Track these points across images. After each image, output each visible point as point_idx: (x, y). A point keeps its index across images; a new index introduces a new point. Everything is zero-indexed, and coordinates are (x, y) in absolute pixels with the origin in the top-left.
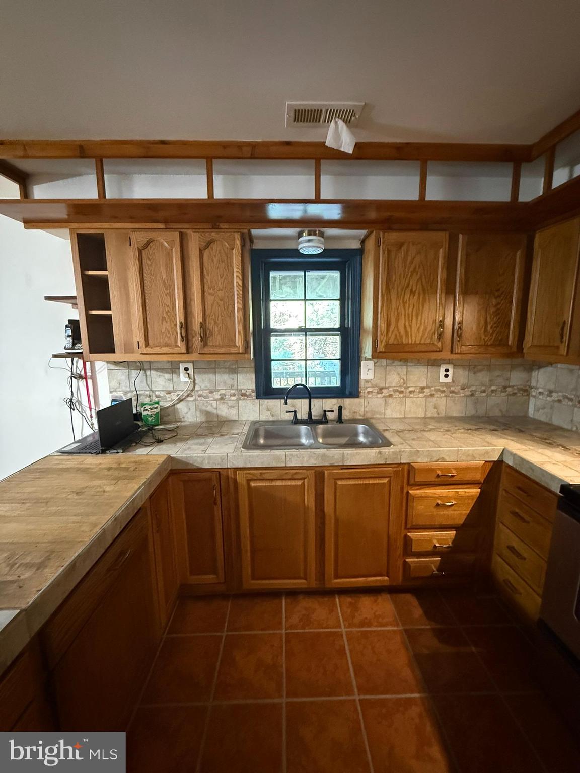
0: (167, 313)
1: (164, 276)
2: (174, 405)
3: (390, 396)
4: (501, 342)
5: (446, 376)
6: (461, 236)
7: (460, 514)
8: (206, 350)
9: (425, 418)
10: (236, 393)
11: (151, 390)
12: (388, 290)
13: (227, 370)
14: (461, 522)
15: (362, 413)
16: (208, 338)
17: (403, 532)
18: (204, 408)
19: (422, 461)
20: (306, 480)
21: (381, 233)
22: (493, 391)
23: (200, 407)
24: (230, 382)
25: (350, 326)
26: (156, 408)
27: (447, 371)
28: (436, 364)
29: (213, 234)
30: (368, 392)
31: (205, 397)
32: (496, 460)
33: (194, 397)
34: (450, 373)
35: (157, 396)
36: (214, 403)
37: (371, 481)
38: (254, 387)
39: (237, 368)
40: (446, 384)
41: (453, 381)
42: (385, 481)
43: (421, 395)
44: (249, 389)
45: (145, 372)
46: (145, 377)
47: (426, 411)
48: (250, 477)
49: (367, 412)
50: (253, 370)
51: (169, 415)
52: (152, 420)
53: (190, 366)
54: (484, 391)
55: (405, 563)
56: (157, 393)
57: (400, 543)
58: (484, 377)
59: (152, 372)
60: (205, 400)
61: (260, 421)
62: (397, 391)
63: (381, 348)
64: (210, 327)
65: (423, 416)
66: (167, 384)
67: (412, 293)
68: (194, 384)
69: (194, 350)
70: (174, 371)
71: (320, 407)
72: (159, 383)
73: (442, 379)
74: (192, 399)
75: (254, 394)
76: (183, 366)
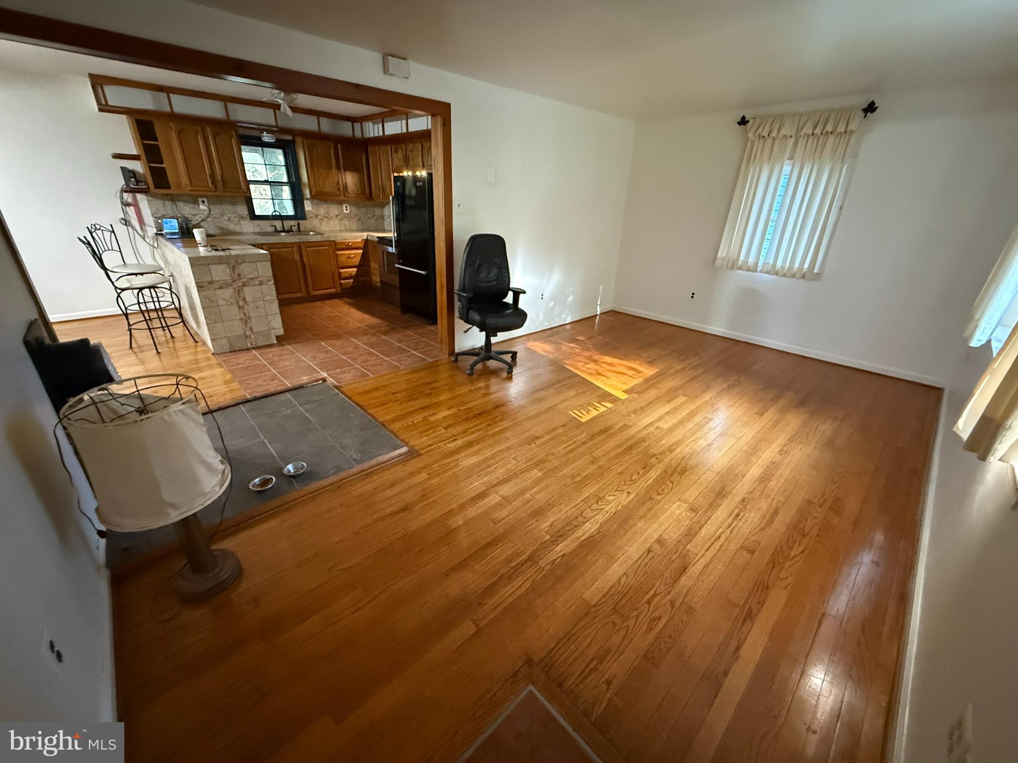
0: (200, 169)
3: (322, 219)
4: (363, 193)
5: (347, 210)
7: (357, 261)
10: (238, 217)
12: (312, 165)
13: (229, 203)
14: (358, 264)
16: (226, 183)
17: (338, 271)
19: (339, 240)
21: (305, 141)
22: (368, 217)
24: (232, 210)
25: (294, 180)
27: (346, 207)
28: (341, 203)
29: (219, 129)
30: (311, 217)
31: (218, 218)
32: (366, 239)
34: (348, 208)
36: (225, 222)
37: (321, 248)
38: (248, 214)
39: (235, 202)
40: (347, 214)
41: (350, 212)
42: (326, 247)
43: (336, 219)
44: (243, 215)
49: (311, 227)
50: (246, 205)
53: (205, 200)
54: (365, 217)
55: (341, 284)
57: (337, 274)
58: (363, 210)
59: (180, 203)
60: (218, 220)
62: (325, 216)
63: (314, 193)
66: (192, 210)
67: (323, 169)
68: (210, 210)
69: (219, 190)
70: (196, 202)
71: (288, 224)
72: (187, 210)
73: (345, 211)
74: (210, 219)
75: (248, 218)
76: (200, 200)
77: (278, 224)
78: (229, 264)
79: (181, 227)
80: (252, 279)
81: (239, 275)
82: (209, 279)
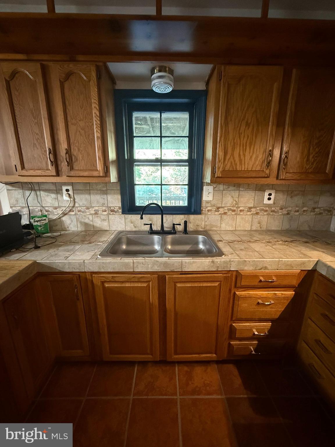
0: (37, 140)
1: (31, 106)
2: (60, 218)
3: (225, 213)
4: (320, 170)
5: (269, 199)
6: (294, 71)
7: (277, 311)
8: (72, 173)
9: (251, 231)
10: (107, 209)
11: (42, 206)
12: (226, 123)
13: (99, 192)
14: (277, 316)
15: (203, 226)
16: (74, 163)
17: (229, 324)
18: (83, 220)
19: (248, 269)
20: (150, 283)
21: (223, 67)
22: (304, 211)
23: (80, 220)
24: (101, 201)
25: (195, 157)
26: (45, 220)
27: (270, 195)
28: (261, 189)
29: (71, 66)
30: (208, 211)
31: (83, 212)
32: (310, 269)
33: (75, 212)
34: (272, 197)
35: (46, 211)
36: (90, 217)
37: (205, 284)
38: (120, 205)
39: (107, 190)
40: (269, 206)
41: (274, 203)
42: (216, 284)
43: (249, 213)
44: (116, 207)
45: (36, 192)
46: (36, 196)
47: (252, 226)
48: (103, 279)
49: (206, 225)
50: (119, 192)
51: (57, 225)
52: (42, 229)
53: (70, 188)
54: (298, 211)
55: (230, 344)
56: (46, 208)
58: (298, 200)
59: (42, 192)
60: (83, 214)
61: (125, 231)
62: (231, 210)
63: (218, 174)
64: (75, 154)
65: (249, 229)
66: (54, 201)
68: (74, 201)
69: (63, 174)
70: (58, 191)
71: (171, 220)
73: (266, 201)
74: (73, 213)
75: (120, 211)
76: (64, 188)
77: (156, 220)
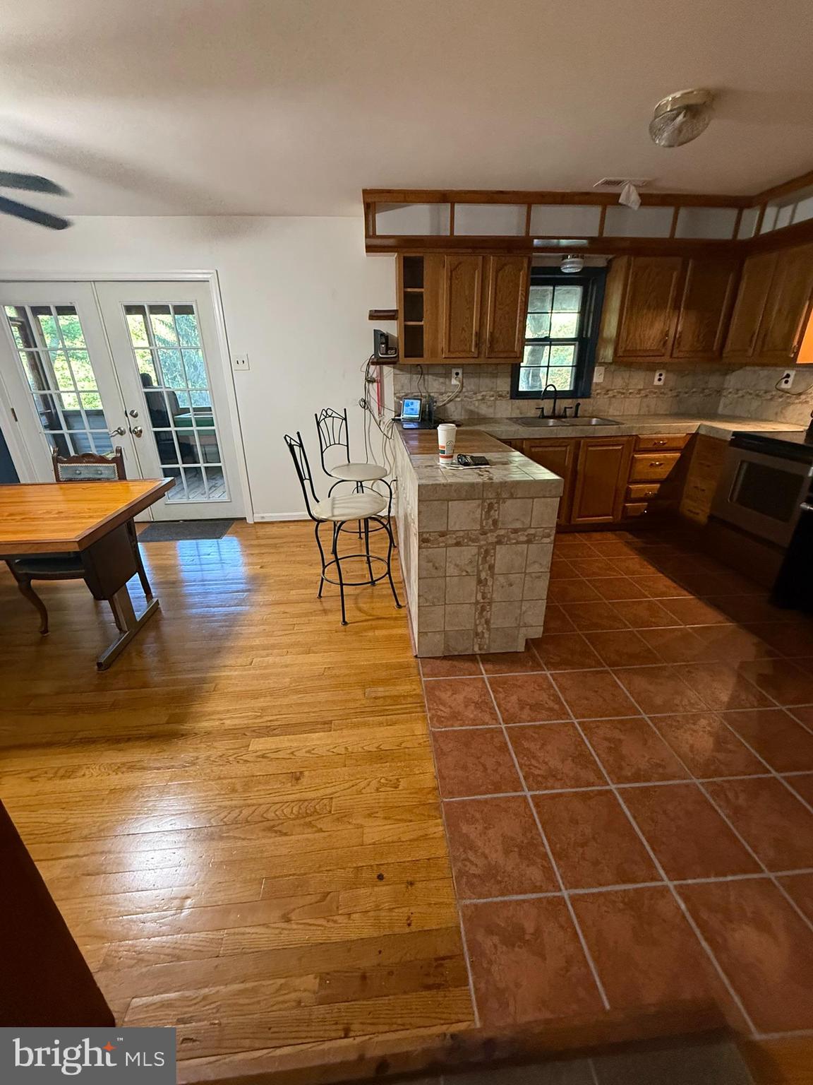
0: (466, 324)
1: (467, 293)
2: (445, 405)
3: (614, 396)
4: (707, 348)
5: (660, 380)
6: (691, 261)
8: (492, 355)
9: (638, 415)
10: (495, 395)
13: (489, 375)
14: (665, 477)
15: (590, 411)
16: (495, 345)
17: (626, 486)
18: (468, 407)
19: (645, 434)
20: (568, 448)
21: (633, 259)
22: (693, 392)
23: (465, 407)
24: (490, 385)
25: (589, 336)
27: (661, 375)
28: (652, 368)
29: (507, 258)
30: (598, 394)
31: (470, 398)
32: (694, 432)
33: (461, 398)
34: (662, 378)
36: (477, 403)
37: (611, 448)
38: (509, 390)
39: (498, 372)
40: (658, 387)
41: (664, 384)
42: (620, 448)
43: (638, 396)
44: (507, 391)
45: (423, 375)
46: (423, 381)
47: (640, 410)
49: (594, 411)
50: (509, 375)
53: (460, 371)
54: (686, 393)
55: (625, 506)
57: (623, 492)
58: (688, 380)
59: (430, 376)
60: (469, 400)
62: (620, 392)
63: (620, 353)
64: (497, 336)
65: (637, 413)
66: (441, 386)
67: (649, 309)
68: (462, 386)
69: (483, 356)
70: (447, 375)
71: (563, 404)
72: (434, 385)
73: (656, 382)
74: (459, 399)
75: (509, 395)
76: (454, 371)
77: (547, 405)
78: (484, 500)
79: (422, 412)
80: (515, 531)
81: (495, 522)
82: (443, 529)
